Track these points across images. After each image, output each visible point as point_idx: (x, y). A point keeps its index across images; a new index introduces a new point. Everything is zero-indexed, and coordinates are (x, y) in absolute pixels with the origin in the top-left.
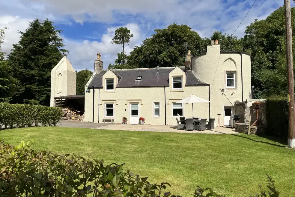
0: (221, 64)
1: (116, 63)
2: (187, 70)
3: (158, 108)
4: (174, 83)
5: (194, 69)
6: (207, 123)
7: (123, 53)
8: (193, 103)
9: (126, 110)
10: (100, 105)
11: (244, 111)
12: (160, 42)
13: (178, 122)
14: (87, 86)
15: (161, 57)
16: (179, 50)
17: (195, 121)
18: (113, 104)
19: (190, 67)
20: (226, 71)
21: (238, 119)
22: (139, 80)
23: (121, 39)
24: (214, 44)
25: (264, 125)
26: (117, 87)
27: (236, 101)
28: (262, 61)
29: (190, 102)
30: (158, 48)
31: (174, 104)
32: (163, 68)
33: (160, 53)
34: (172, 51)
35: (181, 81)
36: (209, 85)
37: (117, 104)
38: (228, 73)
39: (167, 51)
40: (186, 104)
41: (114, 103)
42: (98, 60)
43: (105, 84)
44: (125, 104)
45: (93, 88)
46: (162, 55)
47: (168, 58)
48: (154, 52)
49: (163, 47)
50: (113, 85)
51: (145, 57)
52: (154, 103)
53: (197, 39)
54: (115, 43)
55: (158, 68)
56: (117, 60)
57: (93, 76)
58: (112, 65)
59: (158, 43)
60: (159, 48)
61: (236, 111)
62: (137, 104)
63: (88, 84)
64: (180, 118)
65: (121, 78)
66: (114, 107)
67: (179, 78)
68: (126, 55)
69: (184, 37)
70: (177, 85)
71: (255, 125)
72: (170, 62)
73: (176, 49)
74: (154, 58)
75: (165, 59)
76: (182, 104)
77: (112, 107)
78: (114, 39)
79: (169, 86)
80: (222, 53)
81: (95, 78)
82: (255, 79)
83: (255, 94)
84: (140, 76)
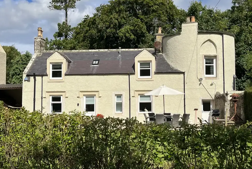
0: (199, 47)
1: (55, 37)
2: (157, 54)
3: (120, 101)
4: (141, 70)
5: (166, 52)
6: (180, 120)
7: (65, 23)
8: (164, 95)
9: (78, 105)
10: (44, 98)
11: (224, 105)
12: (120, 11)
13: (146, 118)
14: (26, 73)
15: (121, 32)
16: (146, 23)
17: (166, 117)
18: (61, 97)
19: (161, 49)
20: (205, 56)
21: (218, 115)
22: (95, 65)
23: (62, 3)
24: (191, 21)
25: (242, 120)
26: (66, 75)
27: (216, 92)
28: (250, 42)
29: (161, 94)
30: (117, 19)
31: (141, 97)
32: (127, 50)
33: (120, 26)
34: (136, 25)
35: (150, 68)
36: (184, 73)
37: (67, 96)
38: (207, 58)
39: (130, 24)
40: (156, 96)
41: (62, 95)
42: (39, 37)
43: (50, 70)
44: (78, 97)
45: (34, 76)
46: (123, 30)
47: (131, 34)
48: (112, 26)
49: (124, 19)
50: (61, 71)
51: (99, 31)
52: (115, 95)
53: (170, 8)
54: (54, 9)
55: (120, 50)
56: (56, 33)
57: (33, 60)
58: (49, 40)
59: (117, 13)
60: (119, 20)
61: (216, 105)
62: (93, 96)
63: (26, 70)
64: (149, 114)
65: (72, 63)
66: (62, 101)
67: (148, 63)
68: (70, 26)
69: (152, 6)
70: (145, 73)
71: (233, 121)
72: (134, 39)
73: (142, 22)
74: (112, 33)
75: (127, 35)
76: (151, 96)
77: (60, 101)
78: (53, 2)
79: (134, 74)
80: (199, 33)
81: (35, 62)
82: (241, 65)
83: (242, 84)
84: (97, 60)
